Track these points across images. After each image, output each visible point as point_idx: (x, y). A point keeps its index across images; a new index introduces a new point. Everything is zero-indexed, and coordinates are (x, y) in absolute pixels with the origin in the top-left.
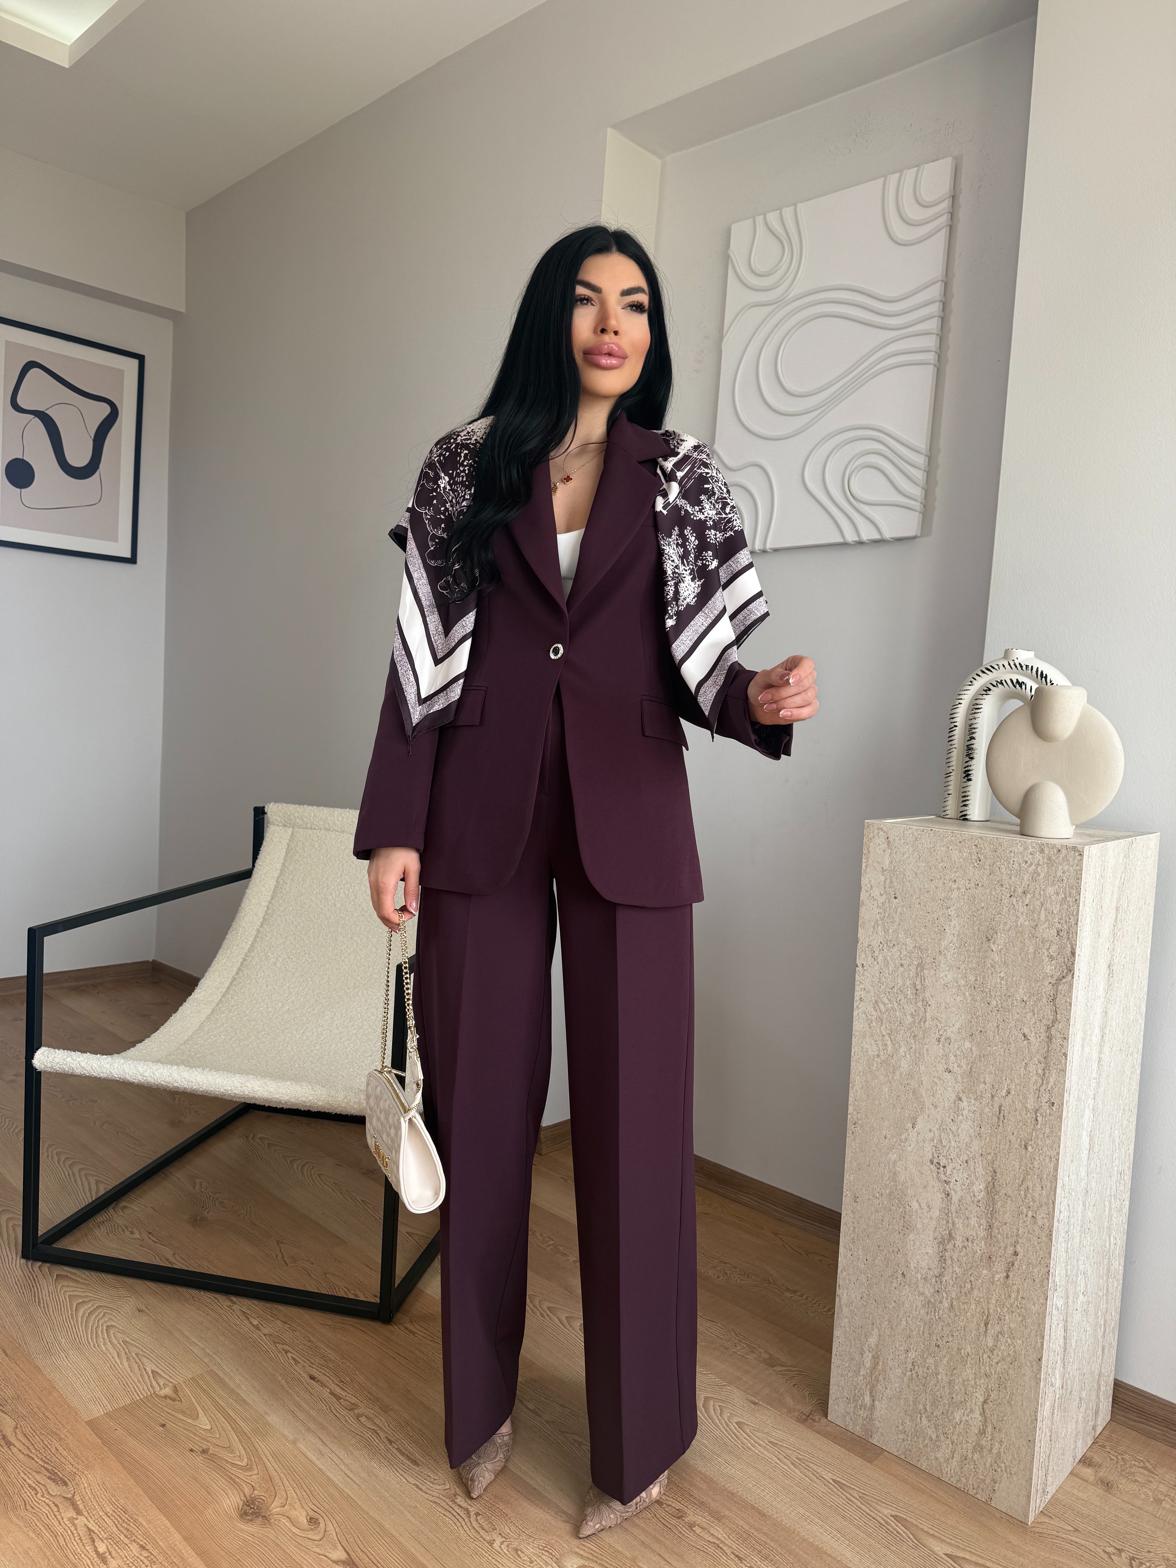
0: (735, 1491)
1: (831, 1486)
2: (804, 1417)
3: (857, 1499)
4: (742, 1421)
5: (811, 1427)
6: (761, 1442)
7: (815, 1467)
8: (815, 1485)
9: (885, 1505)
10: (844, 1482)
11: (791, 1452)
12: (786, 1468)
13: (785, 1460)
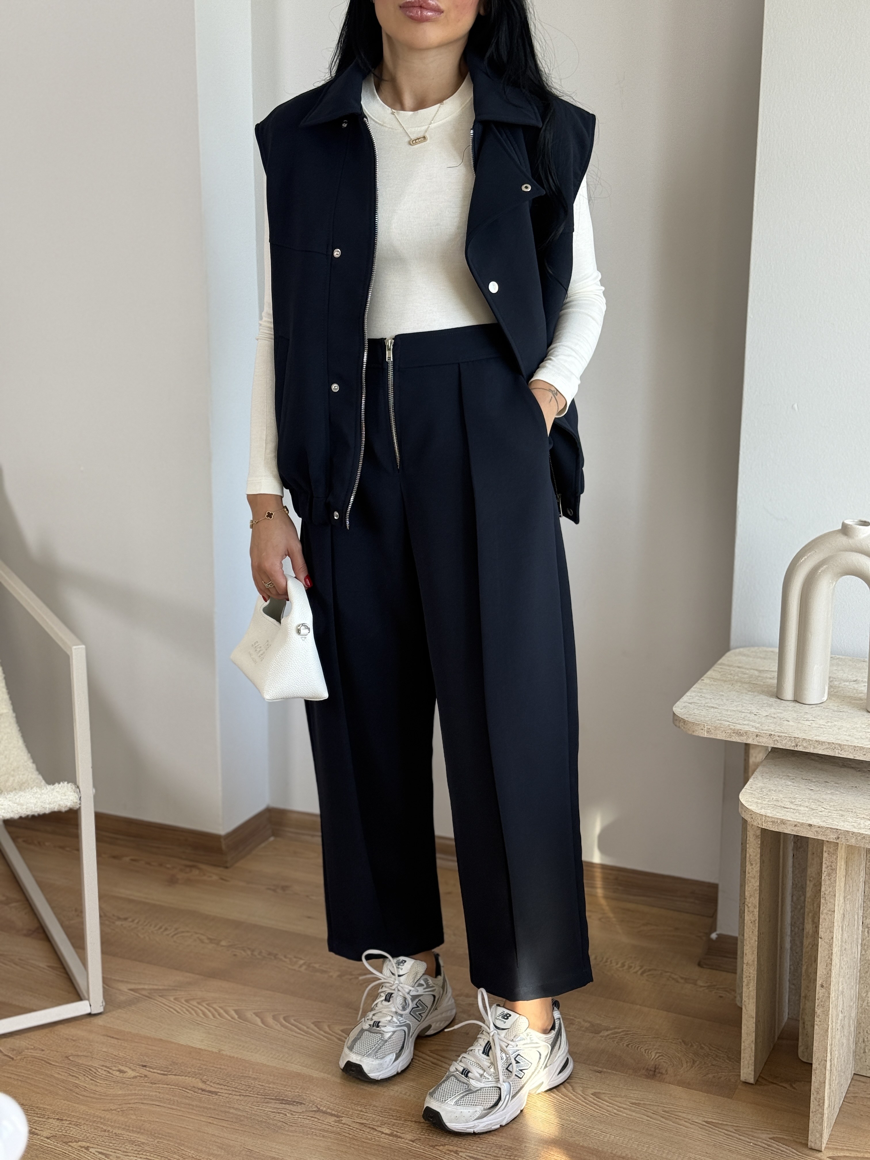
0: (624, 1155)
1: (707, 1128)
2: (651, 1073)
3: (734, 1133)
4: (597, 1091)
5: (662, 1081)
6: (625, 1106)
7: (684, 1115)
8: (692, 1130)
9: (759, 1131)
10: (717, 1121)
11: (656, 1108)
12: (658, 1122)
13: (655, 1116)
